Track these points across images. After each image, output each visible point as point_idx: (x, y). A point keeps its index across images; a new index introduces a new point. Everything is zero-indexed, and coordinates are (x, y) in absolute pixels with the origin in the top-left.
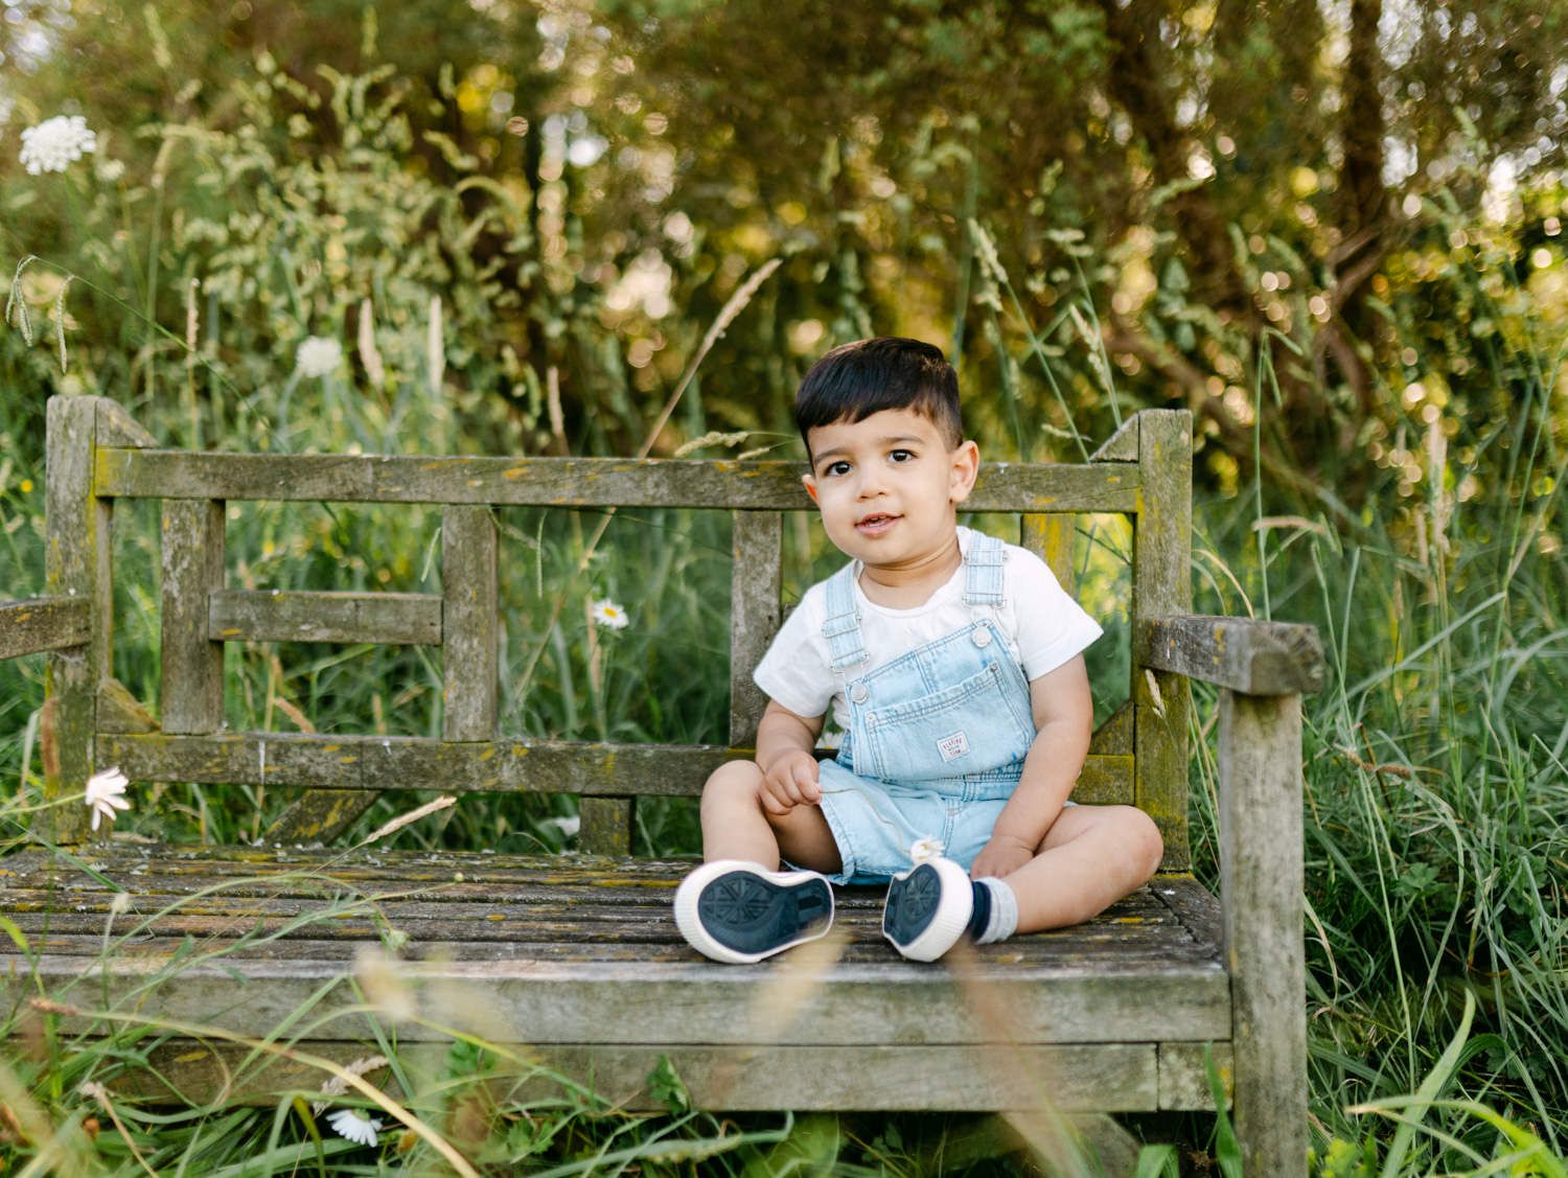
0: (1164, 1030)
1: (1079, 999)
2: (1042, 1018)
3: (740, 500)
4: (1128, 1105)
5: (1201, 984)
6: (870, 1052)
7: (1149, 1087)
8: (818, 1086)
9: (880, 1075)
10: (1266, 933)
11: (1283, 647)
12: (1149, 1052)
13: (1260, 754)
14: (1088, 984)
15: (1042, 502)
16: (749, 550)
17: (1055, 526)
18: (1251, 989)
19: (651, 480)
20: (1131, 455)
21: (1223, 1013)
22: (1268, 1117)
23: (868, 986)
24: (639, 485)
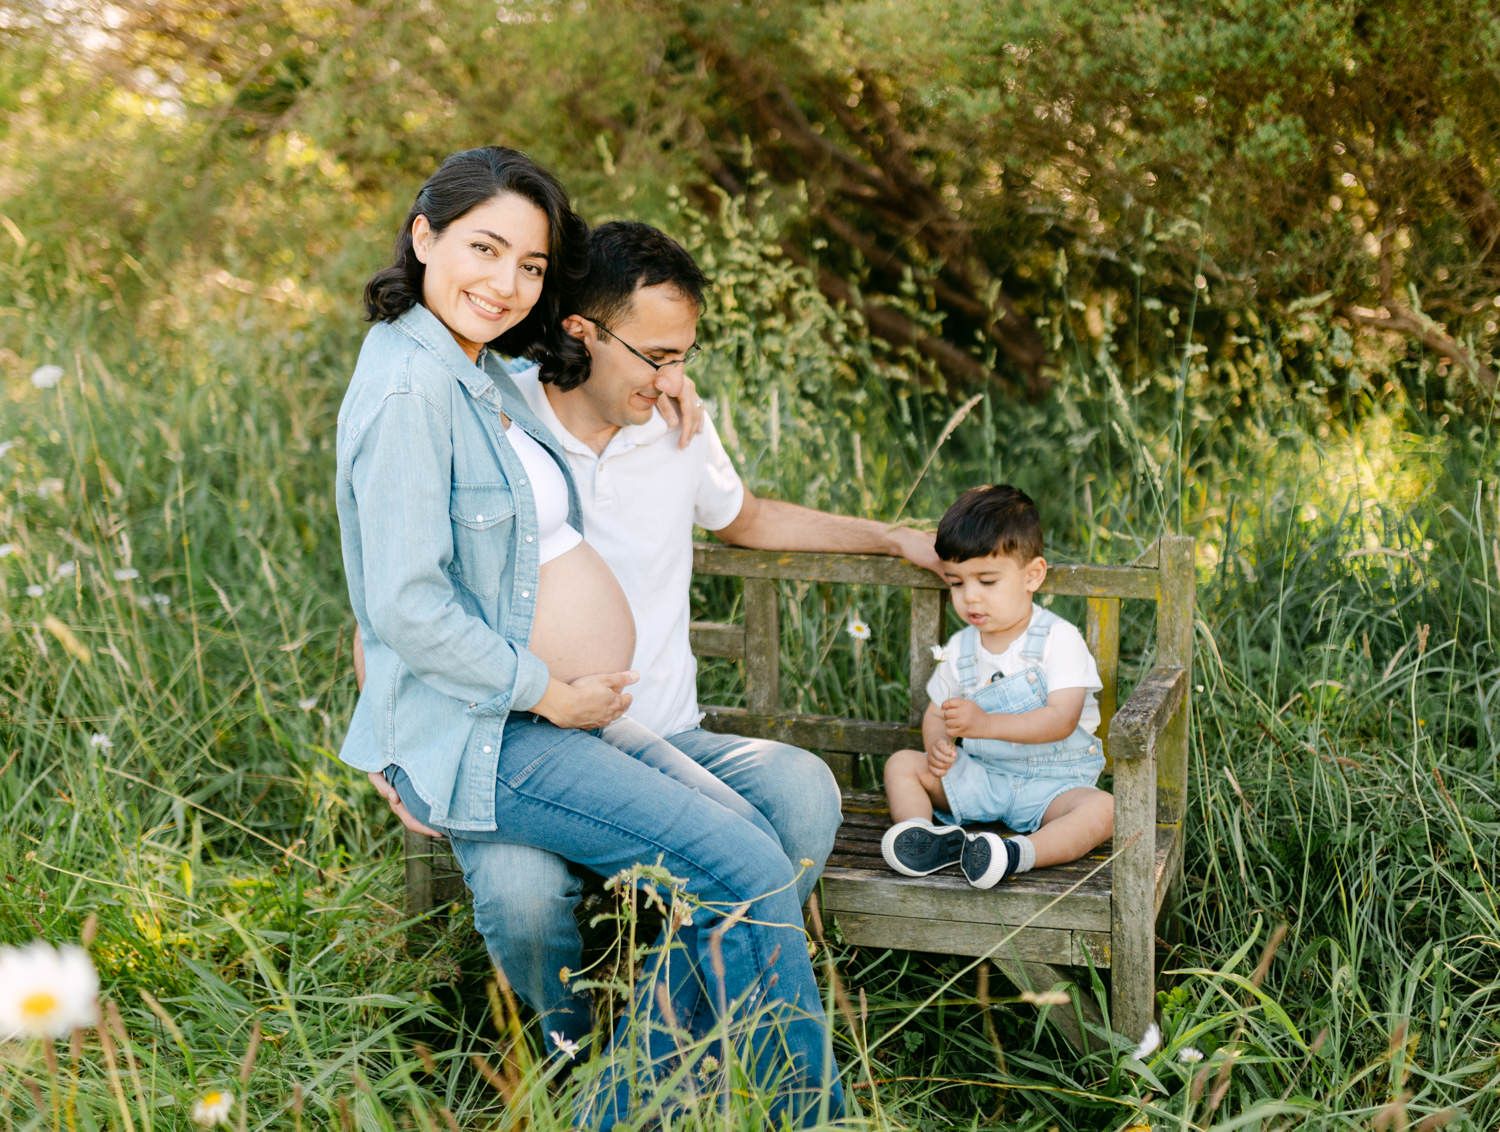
0: (1075, 924)
1: (1031, 904)
2: (1012, 912)
3: (916, 582)
4: (1056, 961)
5: (1095, 902)
6: (925, 923)
7: (1067, 952)
8: (900, 939)
9: (929, 934)
10: (1130, 878)
11: (1126, 733)
12: (1067, 935)
13: (1129, 784)
14: (1036, 897)
15: (1098, 591)
16: (921, 612)
17: (1105, 607)
18: (1122, 908)
19: (863, 569)
20: (1154, 564)
21: (1106, 918)
22: (1129, 974)
23: (923, 888)
24: (856, 571)
